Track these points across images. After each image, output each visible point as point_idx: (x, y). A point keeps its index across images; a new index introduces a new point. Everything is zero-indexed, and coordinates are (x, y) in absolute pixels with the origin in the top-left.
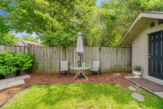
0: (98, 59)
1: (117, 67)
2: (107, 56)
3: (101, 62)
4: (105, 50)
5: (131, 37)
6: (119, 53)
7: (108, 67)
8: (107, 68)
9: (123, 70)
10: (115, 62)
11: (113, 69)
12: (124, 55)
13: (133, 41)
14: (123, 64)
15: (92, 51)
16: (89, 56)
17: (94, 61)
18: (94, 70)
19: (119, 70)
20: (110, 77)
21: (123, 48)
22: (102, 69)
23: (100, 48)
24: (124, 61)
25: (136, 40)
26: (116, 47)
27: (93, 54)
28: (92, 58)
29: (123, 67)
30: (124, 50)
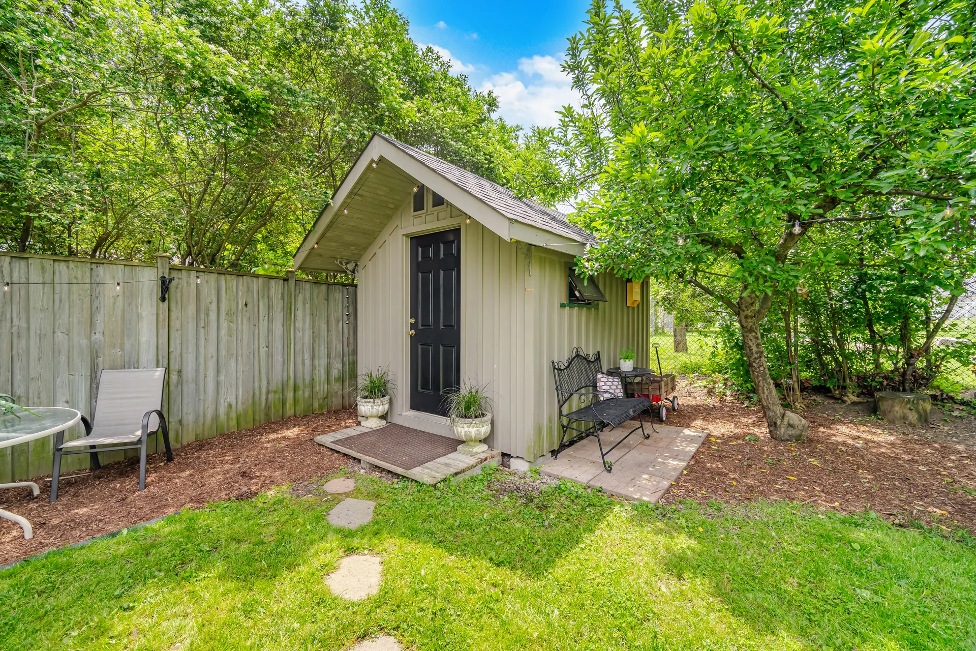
0: (147, 354)
1: (290, 395)
2: (223, 332)
3: (174, 377)
4: (208, 294)
5: (349, 238)
6: (299, 313)
7: (231, 399)
8: (222, 410)
9: (320, 405)
10: (278, 367)
11: (268, 408)
12: (324, 327)
13: (360, 256)
14: (323, 371)
15: (93, 297)
16: (60, 336)
17: (106, 377)
18: (108, 441)
19: (300, 408)
20: (236, 460)
21: (323, 288)
22: (189, 419)
23: (163, 279)
24: (329, 356)
25: (369, 253)
26: (286, 280)
27: (99, 319)
28: (94, 354)
29: (321, 388)
30: (327, 299)
